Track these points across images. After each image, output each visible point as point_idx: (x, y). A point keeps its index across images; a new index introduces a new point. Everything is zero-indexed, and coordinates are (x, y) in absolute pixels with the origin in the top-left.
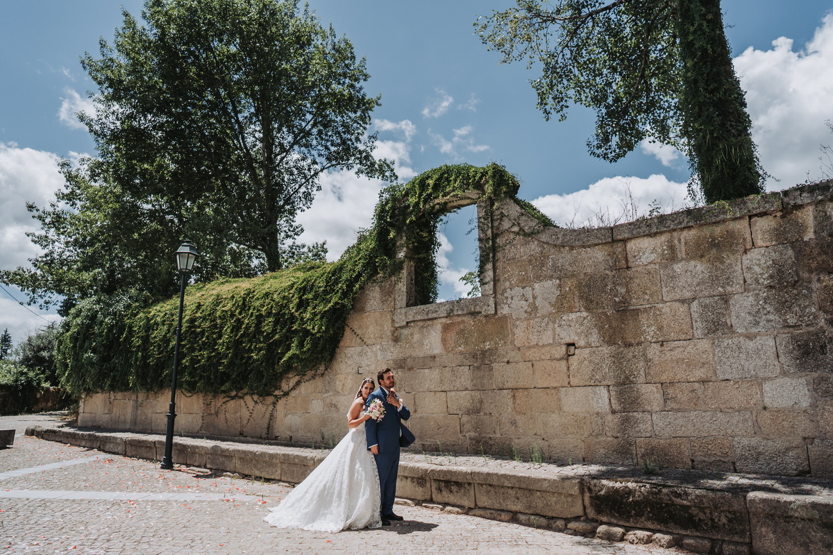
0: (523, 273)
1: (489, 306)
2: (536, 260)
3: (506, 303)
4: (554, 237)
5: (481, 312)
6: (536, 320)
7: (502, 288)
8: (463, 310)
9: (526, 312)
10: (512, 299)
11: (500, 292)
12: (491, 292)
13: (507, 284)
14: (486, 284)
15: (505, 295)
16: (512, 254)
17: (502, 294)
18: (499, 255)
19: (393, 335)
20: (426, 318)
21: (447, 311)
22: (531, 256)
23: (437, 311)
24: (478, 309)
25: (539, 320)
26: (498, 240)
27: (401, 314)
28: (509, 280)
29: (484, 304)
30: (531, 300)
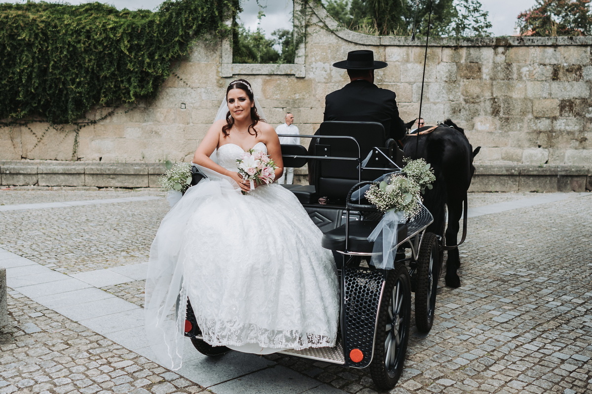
0: (325, 54)
1: (301, 71)
2: (333, 47)
3: (312, 71)
4: (347, 35)
5: (294, 75)
6: (331, 84)
7: (310, 61)
8: (282, 72)
9: (325, 78)
10: (316, 68)
11: (308, 64)
12: (303, 63)
13: (313, 59)
14: (300, 57)
15: (312, 66)
16: (317, 41)
17: (310, 65)
18: (308, 39)
19: (218, 82)
20: (250, 73)
21: (268, 70)
22: (330, 44)
23: (260, 70)
24: (293, 72)
25: (333, 84)
26: (308, 29)
27: (228, 68)
28: (314, 56)
29: (298, 70)
30: (329, 71)
